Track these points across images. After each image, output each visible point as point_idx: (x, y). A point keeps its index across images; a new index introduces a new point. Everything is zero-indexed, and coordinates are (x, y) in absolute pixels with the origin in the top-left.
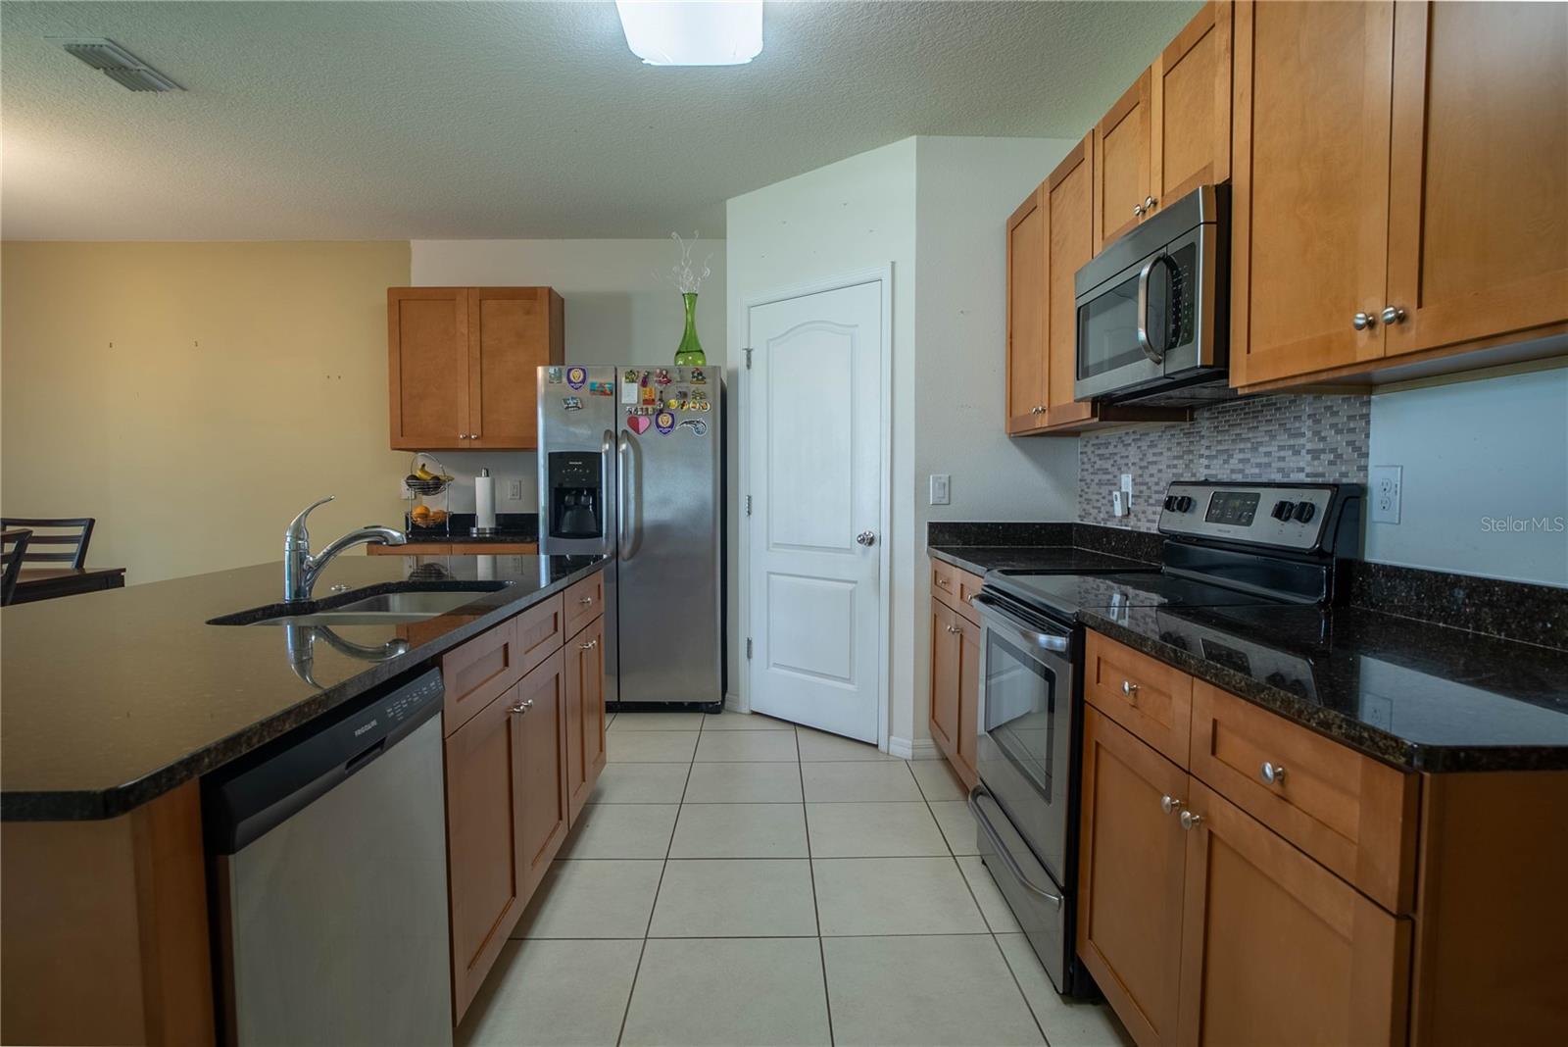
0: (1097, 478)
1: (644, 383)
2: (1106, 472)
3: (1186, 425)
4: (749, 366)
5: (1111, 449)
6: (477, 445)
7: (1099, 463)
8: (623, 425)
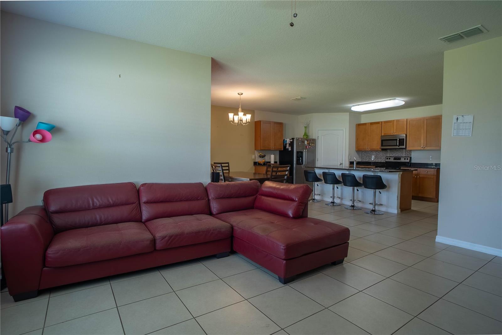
0: (365, 156)
1: (308, 141)
2: (368, 155)
3: (385, 151)
4: (318, 139)
5: (369, 153)
6: (273, 149)
7: (366, 154)
8: (305, 148)
